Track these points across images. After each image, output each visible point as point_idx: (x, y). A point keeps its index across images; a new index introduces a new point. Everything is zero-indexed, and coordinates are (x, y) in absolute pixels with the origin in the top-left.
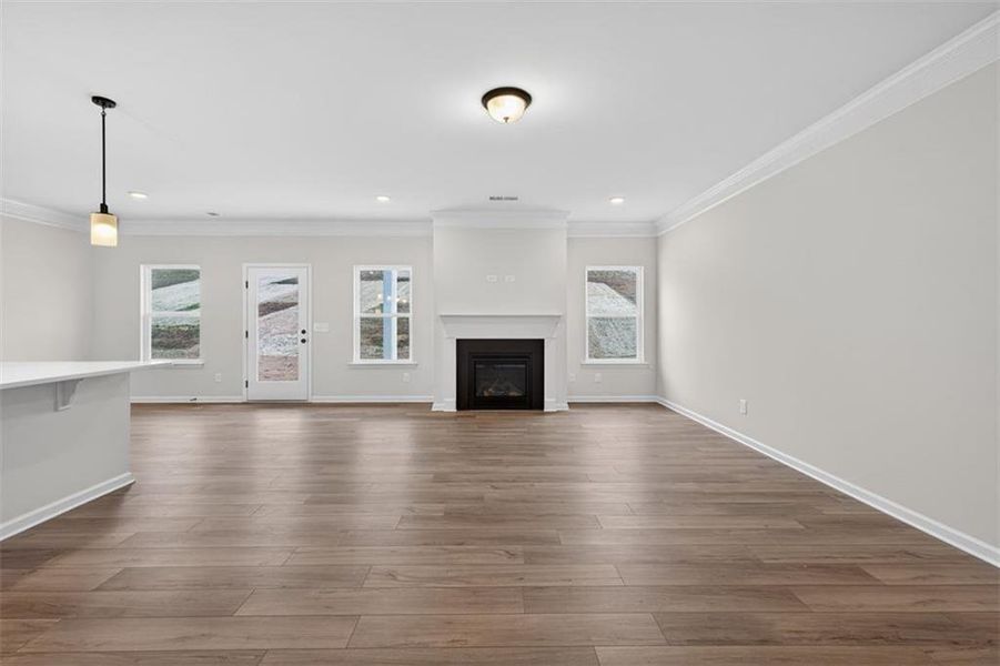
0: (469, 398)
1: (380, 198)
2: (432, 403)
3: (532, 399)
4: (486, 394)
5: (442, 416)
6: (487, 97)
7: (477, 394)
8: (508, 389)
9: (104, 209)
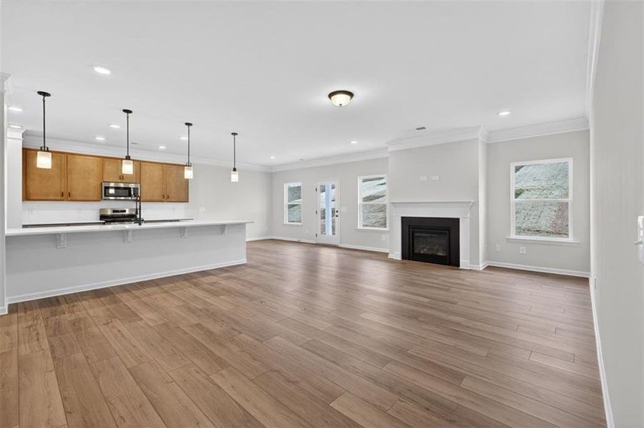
0: (410, 253)
1: (352, 142)
2: (388, 254)
3: (451, 259)
4: (422, 252)
5: (392, 261)
6: (331, 95)
7: (416, 251)
8: (438, 250)
9: (235, 170)
